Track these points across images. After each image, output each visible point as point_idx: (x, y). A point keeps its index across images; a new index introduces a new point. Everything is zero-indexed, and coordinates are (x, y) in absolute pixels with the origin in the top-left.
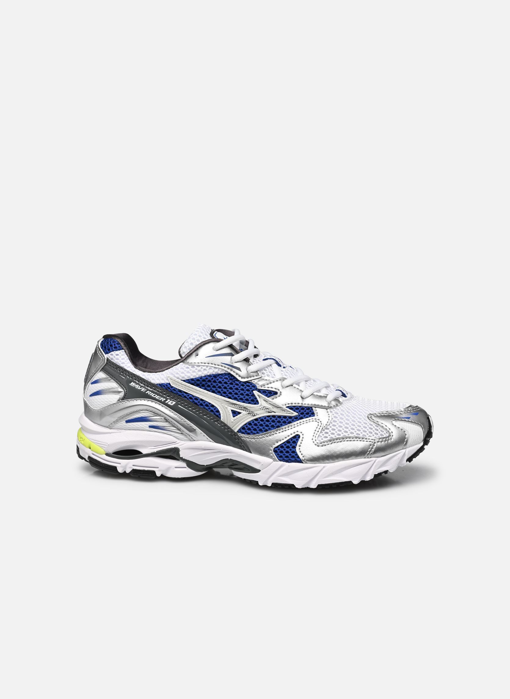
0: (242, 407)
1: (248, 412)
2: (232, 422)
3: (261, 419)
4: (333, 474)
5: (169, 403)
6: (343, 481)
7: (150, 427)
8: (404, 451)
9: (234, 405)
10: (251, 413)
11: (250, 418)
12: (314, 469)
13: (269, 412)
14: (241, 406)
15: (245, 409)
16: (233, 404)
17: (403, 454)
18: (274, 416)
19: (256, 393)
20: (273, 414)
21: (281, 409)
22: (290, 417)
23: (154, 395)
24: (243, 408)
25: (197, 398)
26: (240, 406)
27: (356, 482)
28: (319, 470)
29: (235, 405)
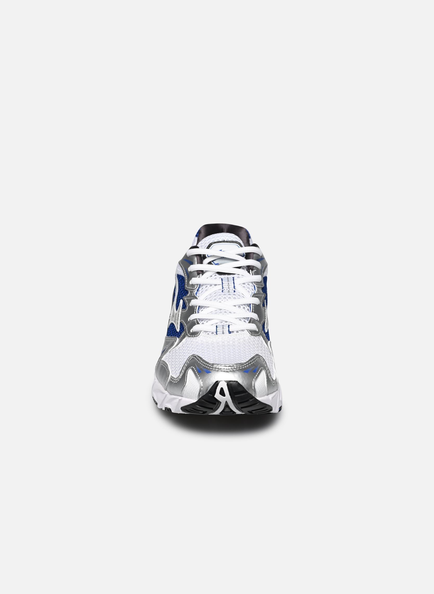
8: (180, 398)
17: (178, 401)
19: (181, 301)
20: (175, 324)
21: (178, 322)
22: (177, 332)
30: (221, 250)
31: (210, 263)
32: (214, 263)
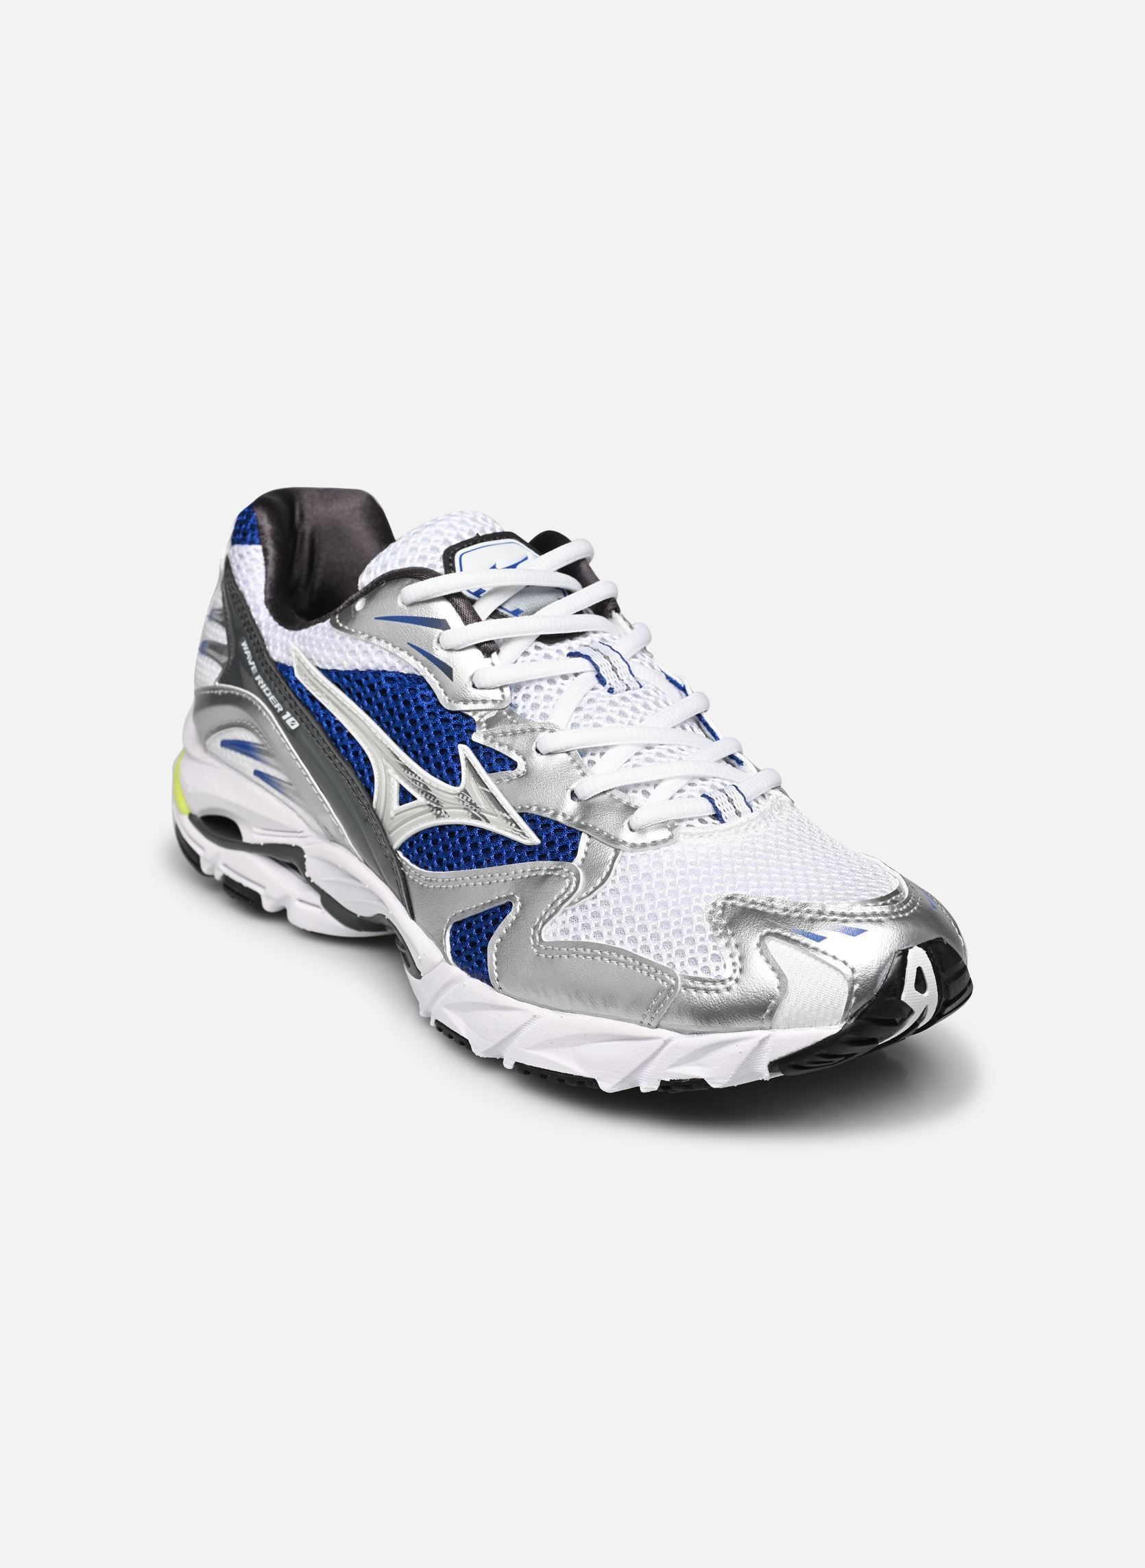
0: (420, 783)
1: (428, 802)
2: (392, 819)
3: (451, 830)
4: (552, 1044)
5: (288, 722)
6: (575, 1074)
7: (257, 773)
8: (761, 1034)
9: (406, 771)
10: (436, 807)
11: (429, 819)
12: (514, 1013)
13: (474, 817)
14: (419, 778)
15: (425, 791)
16: (405, 767)
17: (755, 1045)
18: (483, 832)
19: (464, 751)
20: (481, 824)
21: (505, 815)
22: (521, 846)
23: (267, 692)
24: (422, 785)
25: (341, 728)
26: (417, 778)
27: (607, 1086)
28: (522, 1023)
29: (408, 773)
30: (494, 567)
31: (495, 615)
32: (505, 610)
